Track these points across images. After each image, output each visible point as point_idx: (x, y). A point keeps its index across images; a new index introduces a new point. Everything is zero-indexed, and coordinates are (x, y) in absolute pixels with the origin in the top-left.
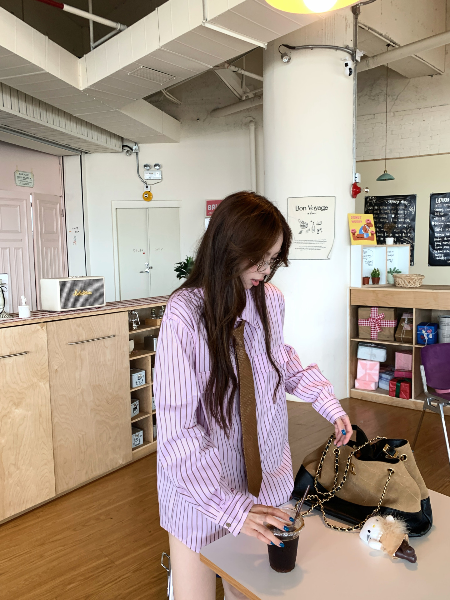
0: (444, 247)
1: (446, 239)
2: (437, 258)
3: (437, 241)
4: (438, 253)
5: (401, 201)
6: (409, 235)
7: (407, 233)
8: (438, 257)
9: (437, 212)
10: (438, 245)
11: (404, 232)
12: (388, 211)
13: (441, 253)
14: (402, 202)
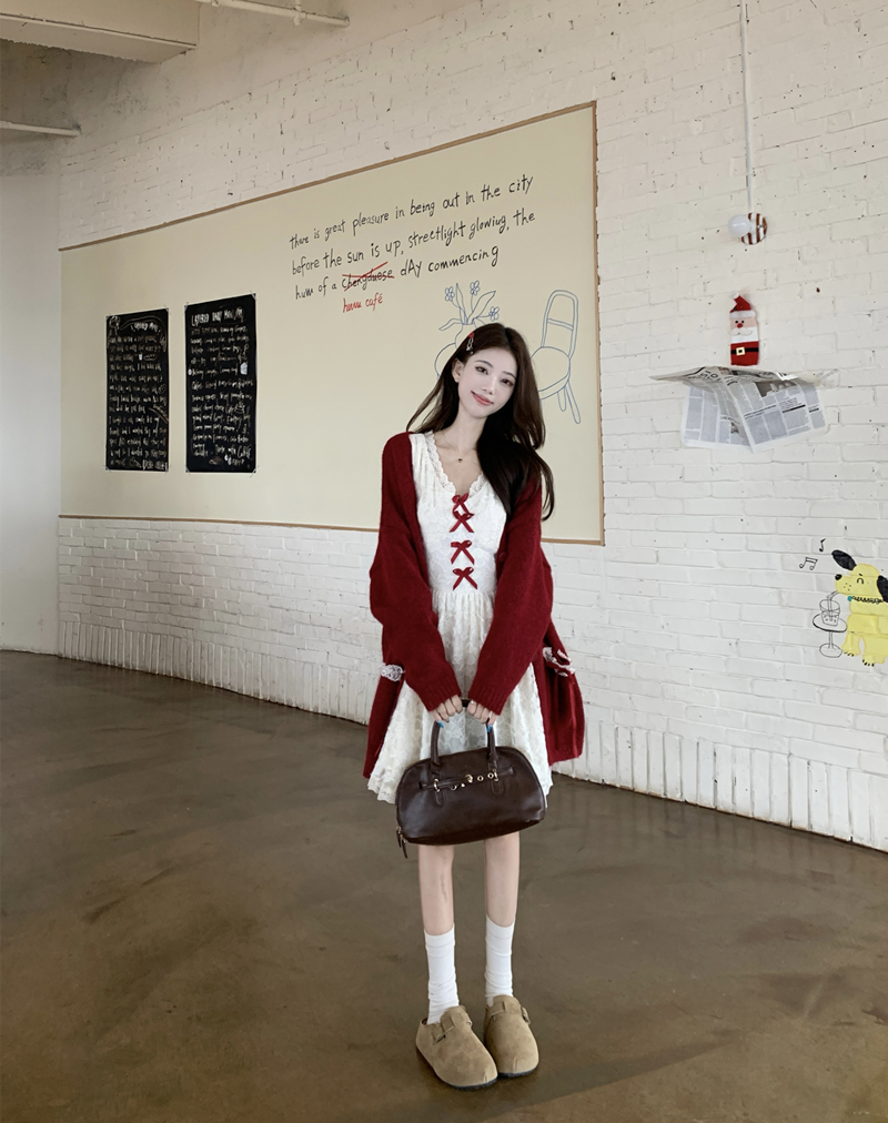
0: (207, 427)
1: (206, 408)
2: (197, 454)
3: (196, 414)
4: (197, 442)
5: (149, 323)
6: (162, 399)
7: (158, 396)
8: (198, 448)
9: (195, 345)
10: (198, 423)
11: (154, 393)
12: (134, 348)
13: (201, 441)
14: (152, 325)
